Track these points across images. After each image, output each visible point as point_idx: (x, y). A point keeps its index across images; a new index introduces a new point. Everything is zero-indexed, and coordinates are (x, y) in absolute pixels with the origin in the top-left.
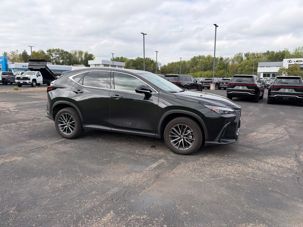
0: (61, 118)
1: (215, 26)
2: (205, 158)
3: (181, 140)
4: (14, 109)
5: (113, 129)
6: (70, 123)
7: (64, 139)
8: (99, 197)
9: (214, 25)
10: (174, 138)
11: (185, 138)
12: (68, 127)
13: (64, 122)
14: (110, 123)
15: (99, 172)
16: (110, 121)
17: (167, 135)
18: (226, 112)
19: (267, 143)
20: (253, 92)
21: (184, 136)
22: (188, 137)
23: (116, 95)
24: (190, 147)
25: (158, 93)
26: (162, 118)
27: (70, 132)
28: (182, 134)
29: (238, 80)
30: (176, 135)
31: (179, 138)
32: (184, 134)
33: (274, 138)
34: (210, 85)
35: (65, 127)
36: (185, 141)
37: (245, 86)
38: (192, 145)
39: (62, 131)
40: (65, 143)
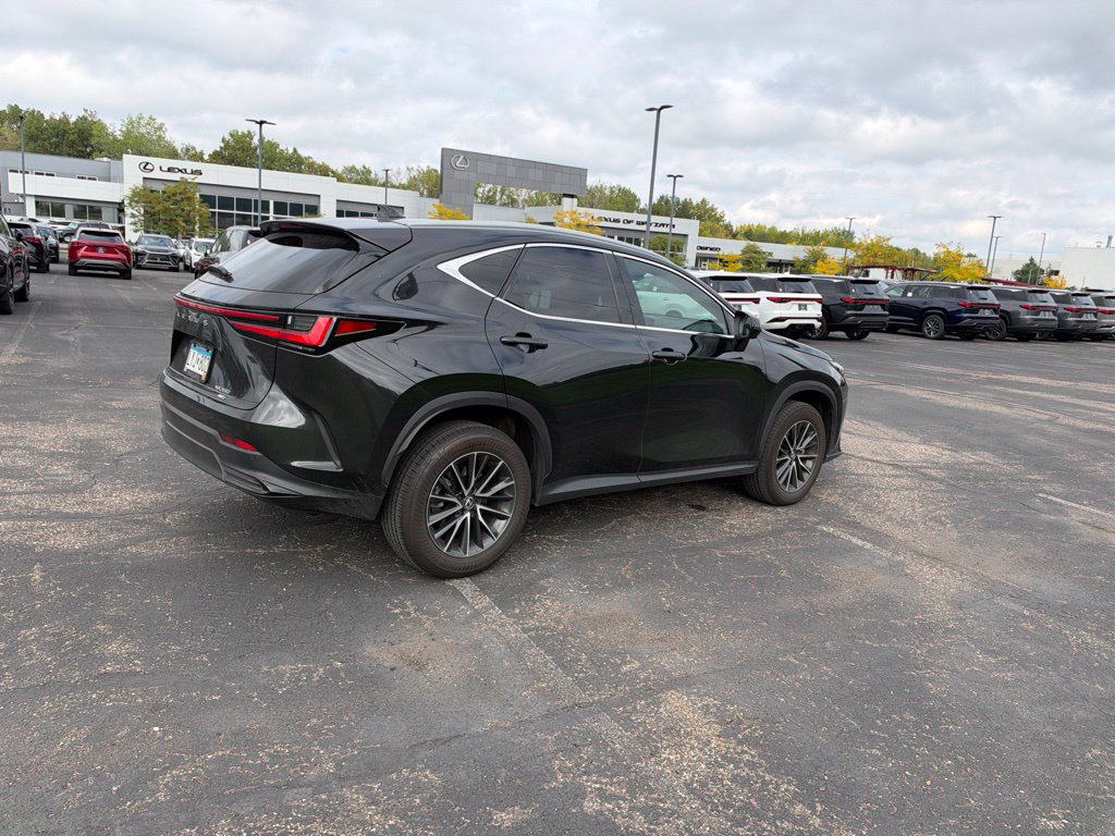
3: (792, 466)
11: (799, 457)
14: (642, 456)
16: (642, 449)
23: (664, 350)
24: (807, 480)
30: (786, 456)
31: (790, 460)
36: (798, 464)
38: (811, 470)
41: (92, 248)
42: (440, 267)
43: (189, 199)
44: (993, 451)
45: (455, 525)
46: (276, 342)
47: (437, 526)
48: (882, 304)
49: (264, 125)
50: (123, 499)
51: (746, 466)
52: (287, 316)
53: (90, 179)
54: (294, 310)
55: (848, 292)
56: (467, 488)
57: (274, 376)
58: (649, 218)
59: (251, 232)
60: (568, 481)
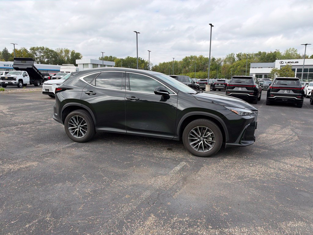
0: (71, 120)
1: (210, 26)
2: (226, 160)
3: (201, 143)
4: (8, 112)
5: (128, 132)
6: (82, 126)
7: (74, 143)
8: (134, 201)
9: (210, 24)
10: (193, 140)
11: (205, 140)
12: (79, 130)
13: (74, 125)
14: (126, 125)
15: (124, 175)
16: (126, 123)
17: (186, 137)
18: (245, 114)
19: (280, 144)
20: (252, 94)
21: (204, 138)
22: (208, 139)
23: (132, 97)
24: (210, 149)
25: (176, 94)
26: (181, 120)
27: (82, 135)
28: (201, 136)
29: (236, 81)
30: (195, 138)
31: (199, 140)
32: (204, 136)
33: (285, 139)
34: (205, 86)
35: (76, 130)
36: (205, 143)
37: (244, 87)
38: (212, 147)
39: (72, 134)
40: (78, 147)
42: (79, 78)
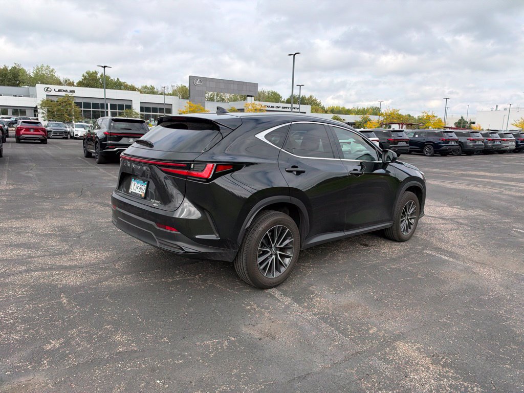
11: (409, 218)
14: (346, 222)
16: (346, 219)
23: (354, 170)
24: (412, 228)
26: (399, 197)
36: (409, 221)
41: (28, 130)
42: (256, 136)
43: (70, 104)
44: (482, 209)
45: (268, 263)
46: (186, 177)
47: (261, 264)
48: (406, 141)
49: (106, 68)
50: (90, 257)
51: (388, 224)
52: (191, 164)
53: (19, 96)
54: (194, 161)
55: (391, 136)
56: (273, 243)
57: (185, 194)
58: (292, 106)
59: (113, 120)
60: (315, 237)
